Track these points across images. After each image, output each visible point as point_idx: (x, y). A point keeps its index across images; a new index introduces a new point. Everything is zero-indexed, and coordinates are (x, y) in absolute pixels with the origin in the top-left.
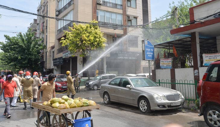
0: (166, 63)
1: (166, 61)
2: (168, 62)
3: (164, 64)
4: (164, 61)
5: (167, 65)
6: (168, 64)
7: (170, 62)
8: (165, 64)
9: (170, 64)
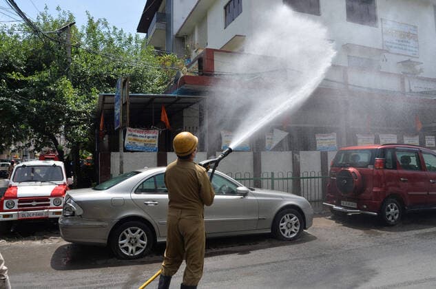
0: (143, 139)
1: (141, 134)
2: (149, 137)
3: (135, 140)
4: (138, 134)
5: (145, 145)
6: (149, 143)
7: (154, 137)
8: (141, 141)
9: (155, 141)
